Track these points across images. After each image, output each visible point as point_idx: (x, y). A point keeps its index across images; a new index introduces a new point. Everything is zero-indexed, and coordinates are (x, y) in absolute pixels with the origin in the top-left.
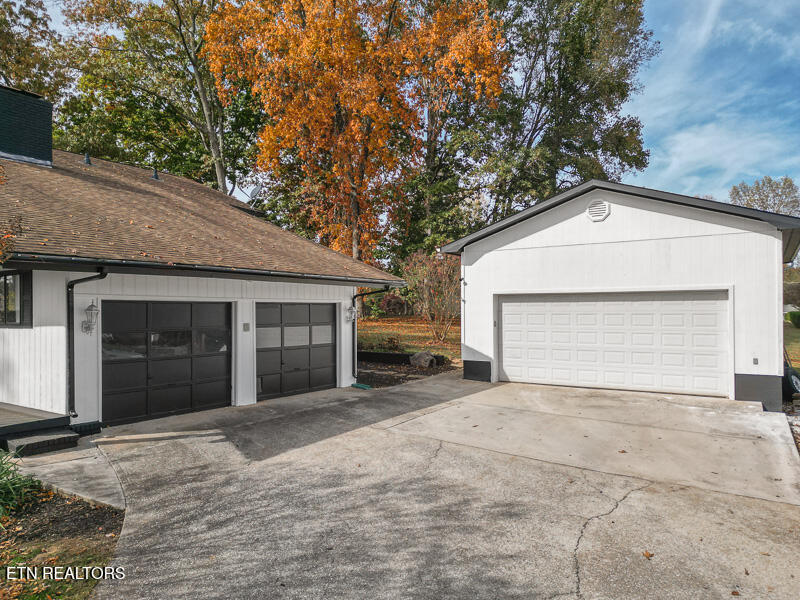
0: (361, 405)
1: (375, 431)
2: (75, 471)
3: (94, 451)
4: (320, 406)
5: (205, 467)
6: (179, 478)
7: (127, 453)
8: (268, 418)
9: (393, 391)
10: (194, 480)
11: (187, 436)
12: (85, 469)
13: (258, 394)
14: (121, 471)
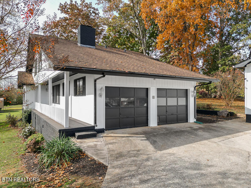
0: (200, 130)
1: (210, 143)
2: (94, 146)
3: (101, 139)
4: (183, 129)
5: (139, 151)
6: (129, 154)
7: (112, 141)
8: (162, 132)
9: (214, 125)
10: (134, 156)
11: (133, 137)
12: (97, 146)
13: (158, 123)
14: (108, 148)
